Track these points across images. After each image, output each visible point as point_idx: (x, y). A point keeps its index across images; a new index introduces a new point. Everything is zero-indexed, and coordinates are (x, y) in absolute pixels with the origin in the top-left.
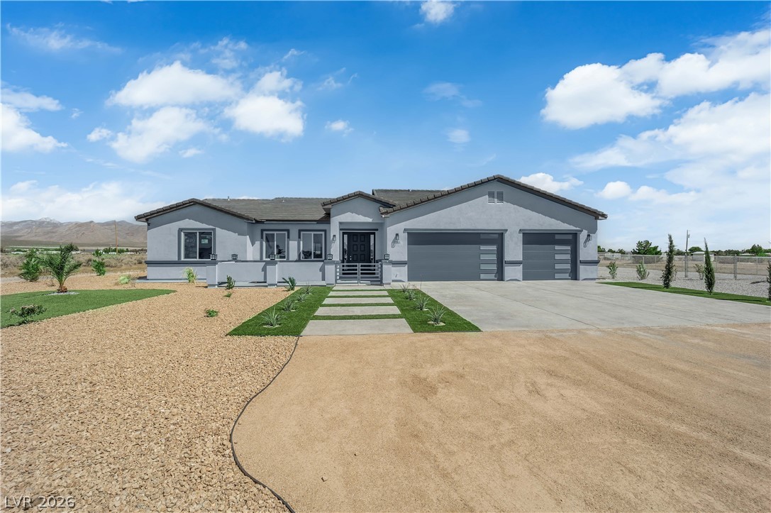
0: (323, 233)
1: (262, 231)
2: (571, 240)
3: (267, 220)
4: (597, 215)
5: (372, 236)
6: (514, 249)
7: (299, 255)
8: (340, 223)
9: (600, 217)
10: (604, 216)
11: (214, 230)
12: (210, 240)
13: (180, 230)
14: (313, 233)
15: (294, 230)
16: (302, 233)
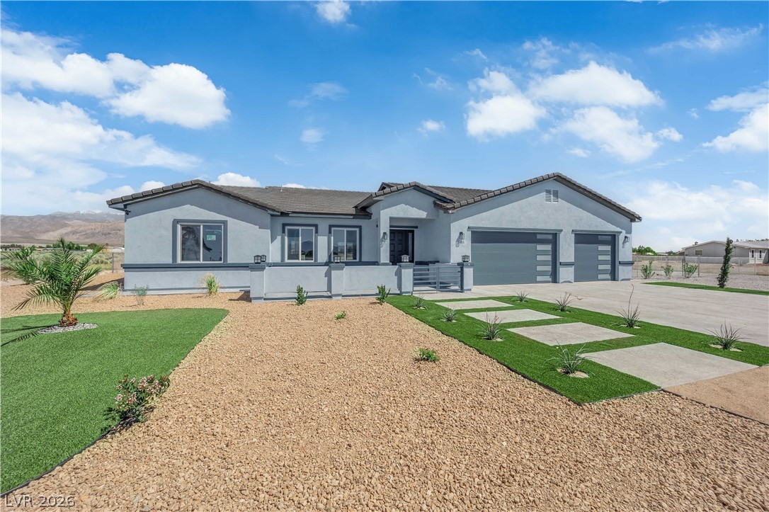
0: (357, 230)
1: (284, 225)
2: (612, 240)
3: (293, 212)
4: (633, 217)
5: (410, 235)
6: (567, 251)
7: (330, 257)
8: (391, 219)
9: (637, 220)
10: (640, 218)
11: (225, 223)
12: (219, 237)
13: (176, 222)
14: (345, 229)
15: (323, 225)
16: (333, 229)
